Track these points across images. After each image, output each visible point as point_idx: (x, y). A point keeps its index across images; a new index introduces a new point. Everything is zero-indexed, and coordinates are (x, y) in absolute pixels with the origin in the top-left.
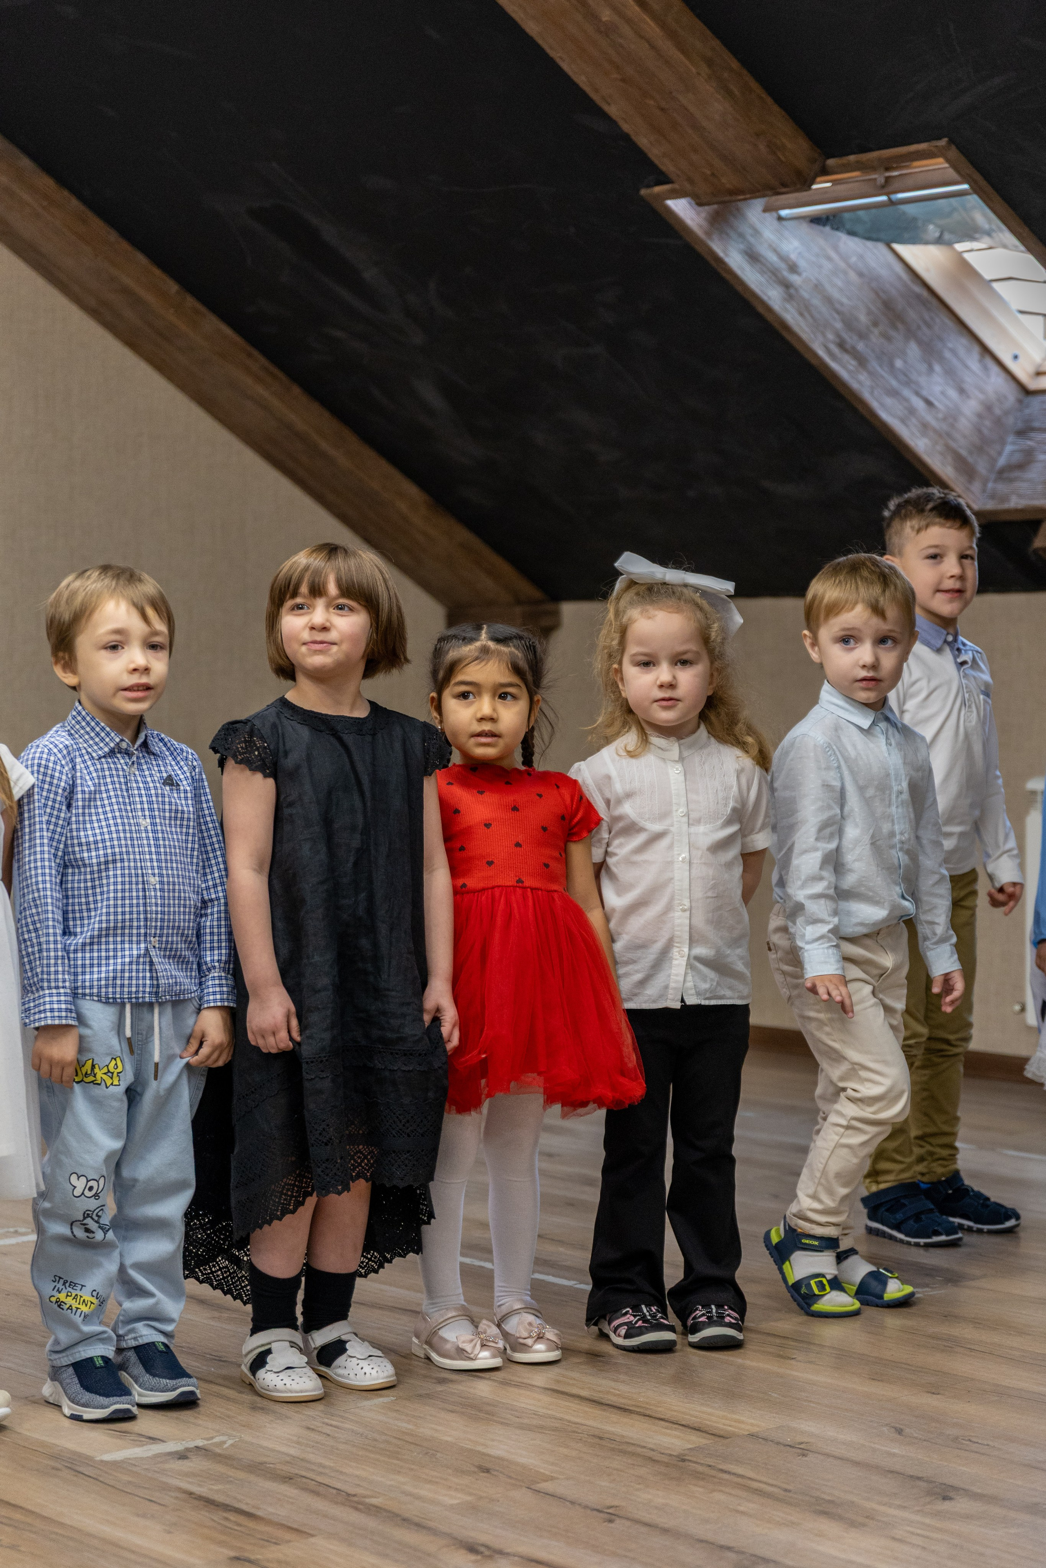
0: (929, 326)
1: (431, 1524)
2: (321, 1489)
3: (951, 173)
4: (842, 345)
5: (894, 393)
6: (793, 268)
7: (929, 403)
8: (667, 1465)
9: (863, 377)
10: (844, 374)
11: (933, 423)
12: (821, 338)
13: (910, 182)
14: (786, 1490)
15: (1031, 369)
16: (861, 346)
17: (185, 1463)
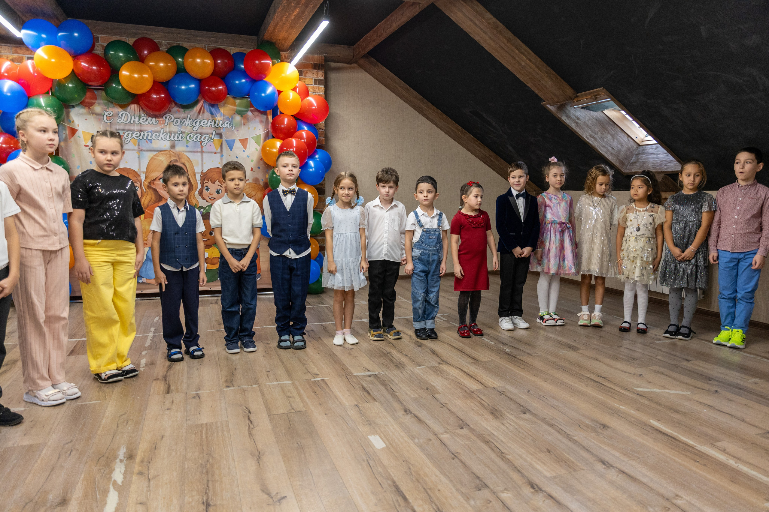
0: (614, 131)
3: (606, 97)
4: (590, 136)
5: (604, 147)
6: (579, 119)
7: (613, 148)
9: (596, 143)
10: (591, 142)
11: (614, 153)
12: (585, 135)
13: (601, 98)
15: (641, 140)
16: (596, 136)
17: (369, 378)
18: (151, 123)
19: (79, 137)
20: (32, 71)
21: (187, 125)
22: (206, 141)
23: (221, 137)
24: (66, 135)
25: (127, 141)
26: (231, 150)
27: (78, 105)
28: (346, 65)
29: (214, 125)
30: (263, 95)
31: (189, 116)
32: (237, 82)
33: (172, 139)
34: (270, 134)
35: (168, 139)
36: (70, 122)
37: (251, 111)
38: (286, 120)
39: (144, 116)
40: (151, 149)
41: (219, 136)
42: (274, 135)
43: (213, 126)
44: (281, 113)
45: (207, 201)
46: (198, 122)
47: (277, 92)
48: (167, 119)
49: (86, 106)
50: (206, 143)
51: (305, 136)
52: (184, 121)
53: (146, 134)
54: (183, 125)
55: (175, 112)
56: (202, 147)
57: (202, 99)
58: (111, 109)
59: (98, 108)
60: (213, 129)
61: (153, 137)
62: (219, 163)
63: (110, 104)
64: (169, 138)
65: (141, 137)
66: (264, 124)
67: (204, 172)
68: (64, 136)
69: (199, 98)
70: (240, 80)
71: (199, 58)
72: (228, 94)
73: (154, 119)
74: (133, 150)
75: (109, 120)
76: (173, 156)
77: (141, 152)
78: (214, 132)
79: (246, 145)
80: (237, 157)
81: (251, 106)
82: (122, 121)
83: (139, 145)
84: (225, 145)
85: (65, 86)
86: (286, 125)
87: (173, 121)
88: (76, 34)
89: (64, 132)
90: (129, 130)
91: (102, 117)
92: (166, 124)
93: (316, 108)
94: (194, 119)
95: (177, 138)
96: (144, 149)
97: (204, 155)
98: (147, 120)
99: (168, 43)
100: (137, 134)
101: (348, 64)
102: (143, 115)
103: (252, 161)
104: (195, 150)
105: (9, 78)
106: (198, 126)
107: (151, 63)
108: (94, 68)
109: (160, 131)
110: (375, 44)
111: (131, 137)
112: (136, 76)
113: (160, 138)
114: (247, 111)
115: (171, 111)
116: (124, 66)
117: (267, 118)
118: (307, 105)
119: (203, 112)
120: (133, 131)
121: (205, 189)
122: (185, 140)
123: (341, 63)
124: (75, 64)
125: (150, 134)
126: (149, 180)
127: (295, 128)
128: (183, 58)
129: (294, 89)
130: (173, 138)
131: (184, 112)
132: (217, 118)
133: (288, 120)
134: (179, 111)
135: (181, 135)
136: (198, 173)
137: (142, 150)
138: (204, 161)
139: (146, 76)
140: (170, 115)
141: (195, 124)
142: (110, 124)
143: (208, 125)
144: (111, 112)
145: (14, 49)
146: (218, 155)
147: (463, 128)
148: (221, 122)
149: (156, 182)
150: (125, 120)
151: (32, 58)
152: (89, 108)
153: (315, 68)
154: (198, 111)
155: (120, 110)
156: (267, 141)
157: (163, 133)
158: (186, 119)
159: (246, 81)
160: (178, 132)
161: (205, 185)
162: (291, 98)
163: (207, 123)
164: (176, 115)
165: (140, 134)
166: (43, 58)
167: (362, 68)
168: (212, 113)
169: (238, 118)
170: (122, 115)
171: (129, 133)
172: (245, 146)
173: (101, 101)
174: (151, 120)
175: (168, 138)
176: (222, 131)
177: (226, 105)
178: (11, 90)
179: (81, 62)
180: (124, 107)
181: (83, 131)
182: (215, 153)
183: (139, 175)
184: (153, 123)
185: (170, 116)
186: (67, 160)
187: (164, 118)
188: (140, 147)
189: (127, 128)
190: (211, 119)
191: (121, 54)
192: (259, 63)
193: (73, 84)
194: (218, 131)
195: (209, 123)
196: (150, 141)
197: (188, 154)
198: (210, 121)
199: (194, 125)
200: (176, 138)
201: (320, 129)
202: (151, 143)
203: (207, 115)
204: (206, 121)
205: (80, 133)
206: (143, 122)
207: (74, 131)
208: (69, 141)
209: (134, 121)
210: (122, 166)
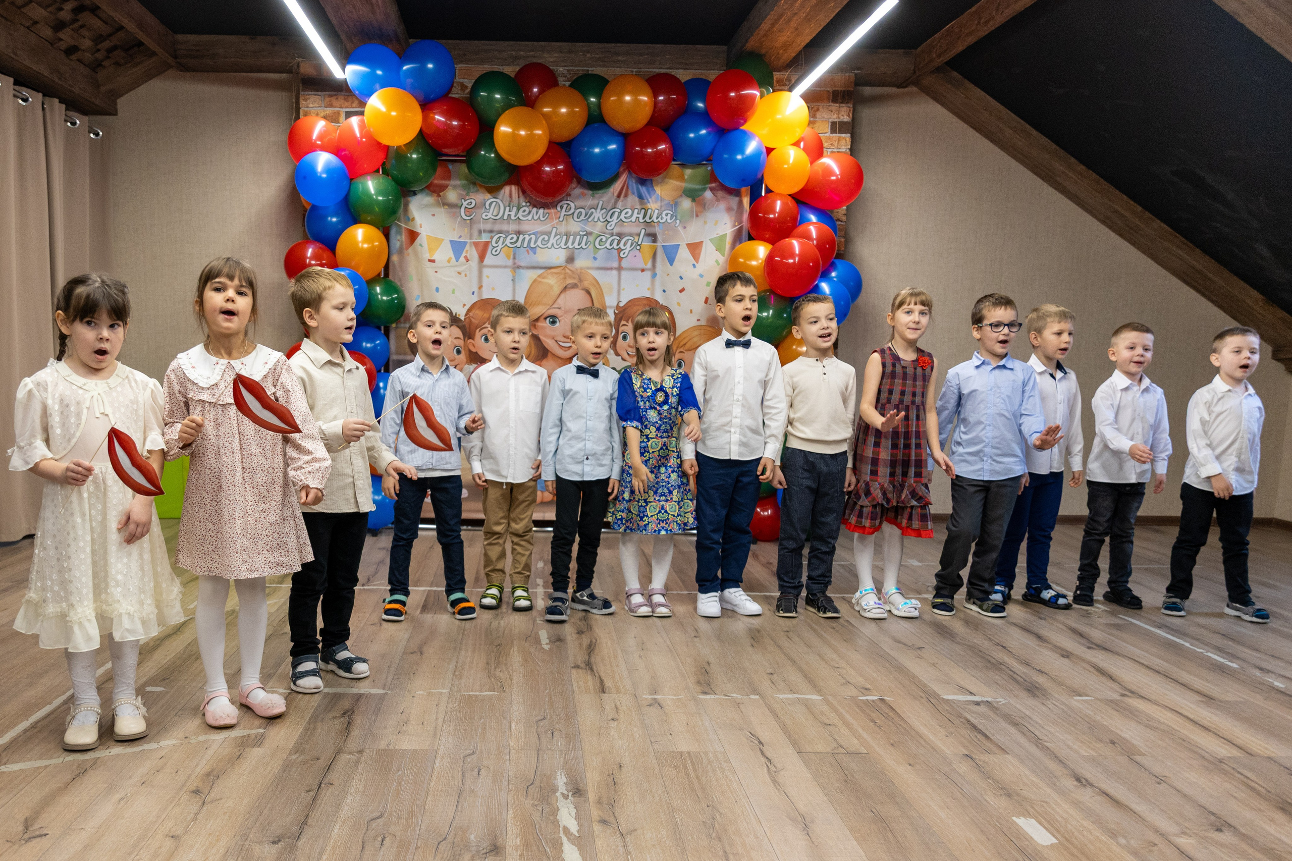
1: (1067, 762)
2: (1028, 733)
8: (1210, 762)
14: (1269, 792)
17: (977, 707)
18: (536, 218)
19: (421, 245)
20: (358, 135)
21: (596, 220)
22: (629, 249)
23: (655, 241)
24: (402, 242)
25: (496, 251)
26: (671, 265)
27: (422, 190)
28: (894, 90)
29: (644, 218)
30: (739, 157)
31: (601, 203)
32: (692, 135)
33: (571, 247)
34: (745, 233)
36: (409, 219)
37: (712, 190)
38: (778, 205)
39: (526, 206)
40: (535, 264)
41: (650, 238)
42: (753, 234)
43: (641, 220)
44: (768, 191)
45: (623, 359)
46: (616, 214)
47: (764, 150)
48: (564, 210)
49: (434, 192)
50: (627, 251)
51: (814, 235)
52: (592, 213)
53: (527, 238)
54: (590, 220)
55: (578, 197)
56: (621, 259)
57: (624, 171)
58: (472, 195)
59: (452, 195)
60: (642, 226)
61: (539, 243)
62: (650, 289)
63: (471, 186)
64: (566, 244)
65: (518, 244)
66: (734, 213)
67: (621, 305)
68: (398, 244)
69: (622, 169)
70: (696, 130)
71: (629, 93)
72: (674, 160)
73: (541, 211)
74: (505, 267)
75: (468, 214)
76: (570, 277)
77: (517, 271)
78: (643, 231)
79: (699, 254)
80: (681, 278)
81: (713, 178)
82: (490, 215)
83: (514, 258)
84: (660, 255)
85: (405, 157)
86: (780, 213)
87: (573, 214)
88: (430, 66)
89: (399, 238)
90: (500, 232)
91: (457, 210)
92: (561, 219)
93: (837, 179)
94: (609, 209)
95: (579, 245)
96: (522, 264)
97: (624, 274)
98: (530, 212)
99: (568, 71)
100: (512, 238)
101: (899, 87)
102: (524, 204)
103: (708, 284)
104: (608, 265)
105: (324, 148)
106: (615, 221)
107: (545, 110)
108: (455, 123)
109: (550, 233)
110: (971, 40)
111: (503, 243)
112: (522, 133)
113: (549, 245)
114: (704, 190)
115: (570, 195)
116: (502, 117)
117: (740, 203)
118: (820, 172)
119: (626, 196)
120: (507, 233)
121: (621, 337)
122: (591, 247)
123: (884, 85)
124: (425, 118)
125: (533, 237)
127: (794, 219)
128: (599, 96)
129: (796, 144)
130: (573, 244)
131: (593, 196)
132: (649, 206)
133: (783, 204)
134: (583, 195)
135: (585, 237)
136: (611, 307)
137: (519, 267)
138: (623, 285)
139: (539, 132)
140: (568, 202)
141: (611, 217)
142: (471, 222)
143: (633, 219)
144: (472, 200)
145: (328, 99)
146: (648, 274)
147: (1146, 208)
148: (657, 211)
149: (539, 324)
150: (495, 214)
151: (362, 113)
152: (439, 196)
153: (835, 100)
154: (616, 194)
155: (488, 196)
156: (739, 247)
157: (555, 236)
158: (596, 209)
159: (709, 133)
160: (581, 233)
161: (621, 329)
162: (791, 161)
163: (632, 215)
164: (579, 203)
165: (518, 238)
166: (379, 111)
167: (928, 94)
168: (641, 197)
169: (686, 203)
170: (490, 204)
171: (500, 237)
172: (696, 256)
173: (458, 182)
174: (537, 213)
175: (562, 245)
176: (658, 230)
177: (667, 180)
178: (328, 169)
179: (435, 114)
180: (493, 190)
181: (427, 235)
182: (643, 270)
184: (539, 217)
185: (568, 204)
186: (402, 285)
187: (559, 209)
188: (516, 261)
189: (497, 227)
190: (639, 207)
191: (498, 96)
192: (736, 96)
193: (418, 153)
194: (650, 230)
195: (635, 215)
196: (534, 250)
197: (595, 274)
198: (636, 211)
199: (609, 220)
200: (576, 245)
201: (839, 220)
202: (535, 253)
203: (633, 199)
204: (630, 212)
205: (422, 239)
206: (523, 216)
207: (413, 236)
208: (406, 252)
209: (509, 215)
210: (485, 296)
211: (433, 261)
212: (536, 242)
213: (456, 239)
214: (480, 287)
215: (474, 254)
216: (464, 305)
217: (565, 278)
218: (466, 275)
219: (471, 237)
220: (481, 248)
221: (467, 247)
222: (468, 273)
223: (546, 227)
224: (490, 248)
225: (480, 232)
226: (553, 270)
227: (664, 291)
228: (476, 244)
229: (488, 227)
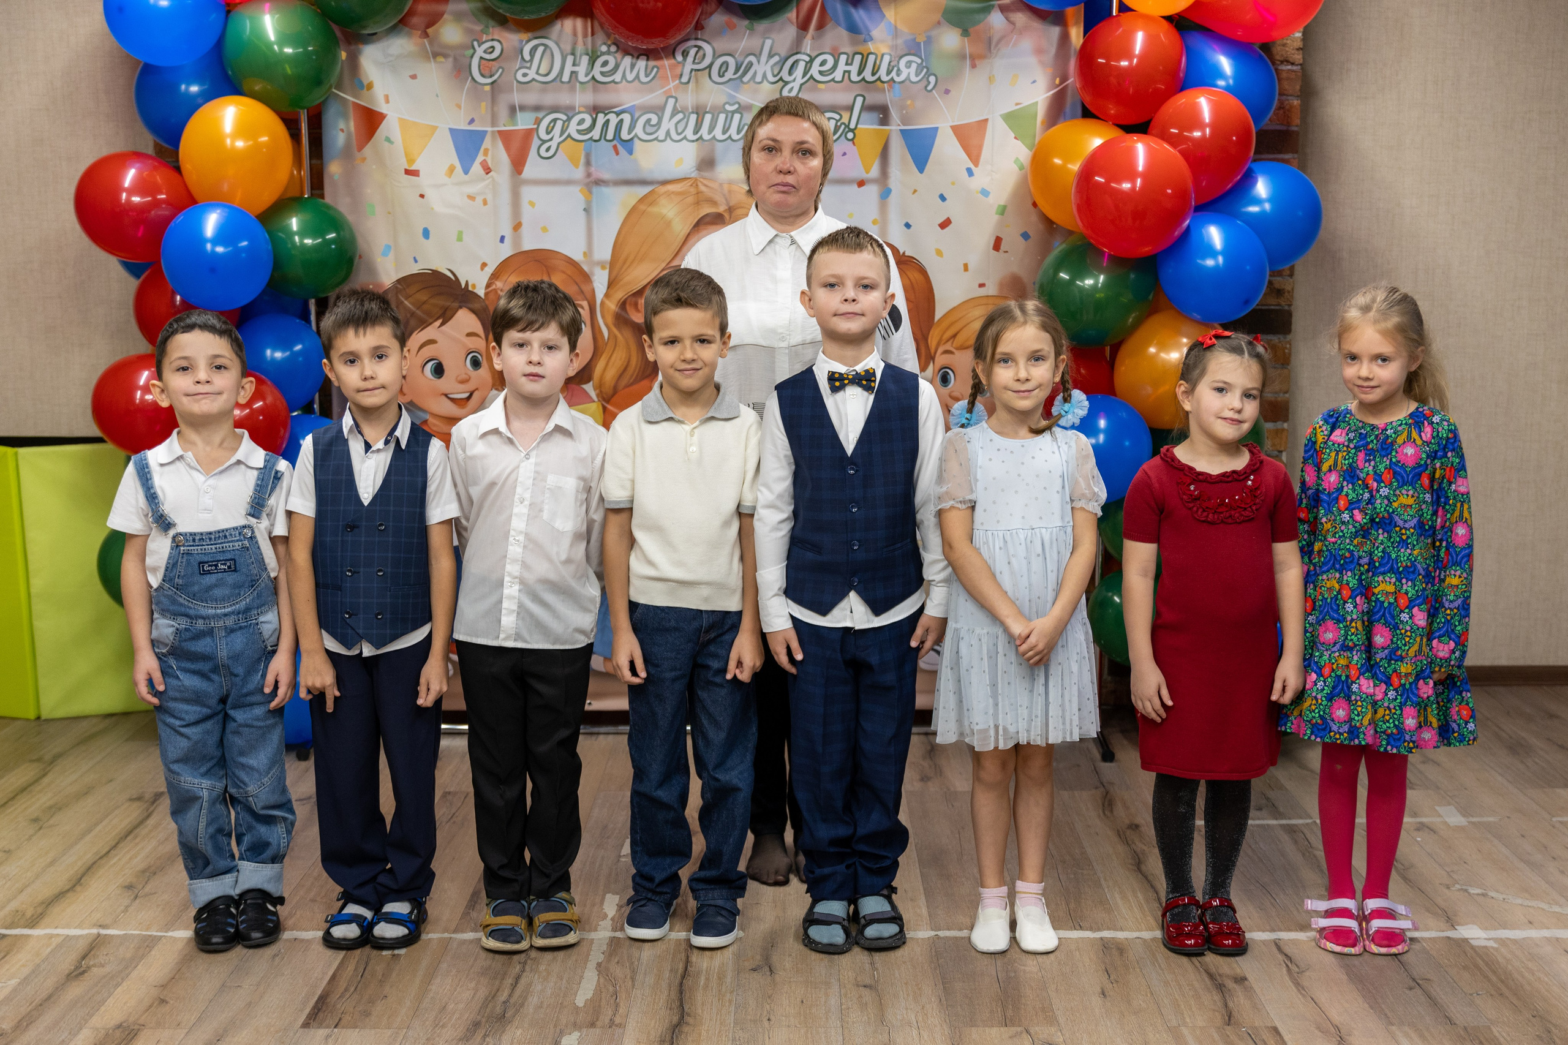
18: (630, 77)
19: (388, 140)
21: (758, 79)
23: (885, 120)
24: (349, 135)
25: (548, 150)
26: (921, 170)
29: (859, 74)
31: (768, 43)
33: (706, 137)
35: (691, 136)
36: (361, 86)
37: (1003, 10)
38: (1141, 38)
39: (608, 53)
40: (631, 176)
41: (875, 116)
42: (1088, 106)
43: (855, 77)
46: (801, 66)
48: (690, 59)
49: (413, 28)
52: (751, 64)
53: (613, 120)
54: (745, 79)
55: (719, 32)
58: (496, 34)
59: (451, 33)
60: (857, 90)
61: (639, 130)
62: (874, 222)
63: (492, 18)
64: (696, 132)
65: (596, 134)
66: (1050, 58)
68: (341, 138)
73: (641, 63)
74: (569, 182)
75: (487, 73)
76: (708, 200)
77: (595, 189)
78: (860, 100)
79: (980, 147)
80: (943, 198)
82: (532, 74)
83: (588, 163)
84: (898, 149)
86: (1142, 57)
87: (710, 66)
89: (342, 125)
90: (555, 109)
91: (464, 64)
92: (685, 79)
94: (783, 54)
95: (724, 132)
96: (606, 176)
98: (617, 66)
100: (582, 122)
102: (604, 48)
103: (1000, 210)
106: (799, 81)
109: (663, 108)
111: (562, 133)
113: (661, 134)
114: (987, 10)
115: (702, 28)
117: (1065, 38)
119: (821, 26)
120: (569, 111)
125: (626, 117)
126: (620, 295)
127: (1177, 70)
130: (710, 132)
131: (752, 29)
132: (871, 46)
133: (1150, 40)
134: (731, 27)
135: (737, 116)
137: (599, 182)
140: (700, 43)
141: (790, 73)
142: (492, 89)
143: (838, 75)
144: (496, 44)
146: (872, 191)
148: (887, 59)
149: (644, 301)
150: (542, 71)
152: (426, 35)
155: (527, 35)
156: (1059, 128)
157: (673, 115)
160: (728, 107)
163: (835, 67)
164: (721, 44)
165: (594, 121)
168: (853, 29)
169: (950, 40)
170: (533, 52)
171: (555, 120)
172: (973, 152)
173: (462, 8)
174: (633, 66)
175: (689, 133)
176: (888, 98)
180: (539, 25)
181: (400, 119)
182: (861, 184)
183: (587, 278)
184: (637, 77)
185: (699, 48)
187: (679, 58)
188: (592, 169)
189: (549, 99)
190: (849, 49)
194: (873, 98)
195: (842, 66)
196: (628, 145)
198: (843, 58)
199: (787, 78)
200: (718, 133)
201: (1287, 61)
202: (630, 152)
203: (837, 35)
204: (831, 61)
205: (390, 127)
206: (602, 73)
207: (371, 120)
208: (358, 155)
209: (574, 74)
210: (528, 245)
211: (413, 173)
212: (631, 128)
213: (464, 127)
214: (517, 227)
215: (500, 157)
216: (484, 265)
217: (697, 203)
218: (485, 202)
219: (494, 123)
220: (516, 145)
221: (487, 143)
222: (489, 198)
223: (654, 97)
224: (536, 143)
225: (513, 110)
226: (670, 187)
227: (908, 226)
228: (506, 137)
229: (531, 98)
